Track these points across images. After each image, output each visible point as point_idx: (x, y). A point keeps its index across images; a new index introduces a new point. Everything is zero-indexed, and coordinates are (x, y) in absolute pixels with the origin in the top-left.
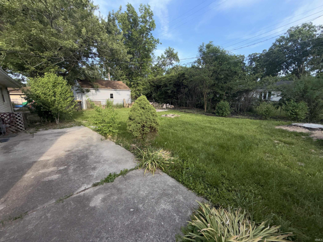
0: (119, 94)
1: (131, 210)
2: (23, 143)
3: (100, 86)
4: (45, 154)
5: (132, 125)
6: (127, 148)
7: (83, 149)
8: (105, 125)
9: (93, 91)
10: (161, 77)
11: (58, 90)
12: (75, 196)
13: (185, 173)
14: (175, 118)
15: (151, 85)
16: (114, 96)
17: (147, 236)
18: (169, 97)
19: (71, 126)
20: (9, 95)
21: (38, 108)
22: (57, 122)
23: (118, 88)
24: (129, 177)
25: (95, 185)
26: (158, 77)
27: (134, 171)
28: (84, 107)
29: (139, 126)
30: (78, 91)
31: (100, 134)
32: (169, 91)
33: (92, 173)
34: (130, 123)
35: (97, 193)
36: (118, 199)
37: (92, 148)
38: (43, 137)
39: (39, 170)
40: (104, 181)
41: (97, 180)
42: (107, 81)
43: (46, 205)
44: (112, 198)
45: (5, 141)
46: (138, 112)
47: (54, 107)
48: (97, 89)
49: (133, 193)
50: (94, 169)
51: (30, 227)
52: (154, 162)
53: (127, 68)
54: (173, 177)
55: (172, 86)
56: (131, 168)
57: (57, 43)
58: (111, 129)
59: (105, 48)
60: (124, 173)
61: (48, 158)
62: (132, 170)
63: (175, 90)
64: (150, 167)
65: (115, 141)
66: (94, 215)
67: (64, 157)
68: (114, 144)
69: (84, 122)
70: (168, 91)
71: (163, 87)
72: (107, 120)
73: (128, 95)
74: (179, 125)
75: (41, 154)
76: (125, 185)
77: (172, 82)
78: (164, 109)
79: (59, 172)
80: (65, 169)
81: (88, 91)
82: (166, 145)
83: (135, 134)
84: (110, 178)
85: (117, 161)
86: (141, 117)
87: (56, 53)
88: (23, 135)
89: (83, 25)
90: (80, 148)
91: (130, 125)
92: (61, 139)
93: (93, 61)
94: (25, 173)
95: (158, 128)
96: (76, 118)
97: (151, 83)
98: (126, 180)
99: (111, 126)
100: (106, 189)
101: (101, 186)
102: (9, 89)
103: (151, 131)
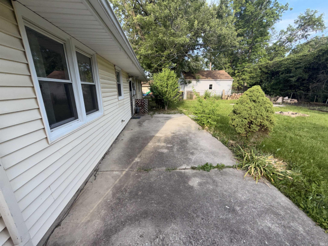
0: (219, 85)
1: (227, 207)
2: (147, 121)
3: (201, 77)
4: (159, 132)
5: (236, 119)
6: (224, 143)
7: (184, 134)
8: (205, 115)
9: (194, 82)
10: (282, 59)
11: (170, 82)
12: (178, 171)
13: (313, 200)
14: (298, 118)
15: (262, 72)
16: (213, 87)
17: (244, 243)
18: (291, 87)
19: (175, 113)
20: (142, 87)
21: (156, 96)
22: (166, 109)
23: (218, 78)
24: (226, 174)
25: (193, 168)
26: (277, 59)
27: (231, 169)
28: (185, 97)
29: (246, 122)
30: (182, 83)
31: (198, 123)
32: (293, 79)
33: (191, 157)
34: (234, 117)
35: (195, 176)
36: (213, 190)
37: (190, 135)
38: (158, 119)
39: (156, 143)
40: (201, 168)
41: (195, 164)
42: (207, 71)
43: (160, 169)
44: (208, 186)
45: (139, 118)
46: (247, 105)
47: (165, 97)
48: (198, 80)
49: (229, 191)
50: (192, 154)
51: (152, 180)
52: (260, 168)
53: (232, 54)
54: (288, 196)
55: (300, 71)
56: (228, 165)
57: (173, 42)
58: (209, 120)
59: (212, 36)
60: (220, 167)
61: (161, 135)
62: (229, 167)
63: (306, 76)
64: (253, 171)
65: (212, 133)
66: (192, 193)
67: (170, 137)
68: (211, 136)
69: (184, 111)
70: (291, 79)
71: (282, 74)
72: (207, 111)
73: (229, 85)
74: (306, 130)
75: (157, 131)
76: (221, 179)
77: (302, 65)
78: (279, 104)
79: (167, 148)
80: (171, 147)
81: (190, 82)
82: (279, 151)
83: (239, 130)
84: (206, 167)
85: (213, 153)
86: (250, 112)
87: (172, 51)
88: (147, 116)
89: (195, 18)
90: (182, 133)
91: (234, 120)
92: (169, 122)
93: (198, 53)
94: (148, 142)
95: (271, 128)
96: (178, 106)
97: (264, 70)
98: (222, 175)
99: (210, 117)
100: (203, 176)
101: (198, 171)
102: (142, 83)
103: (259, 130)
